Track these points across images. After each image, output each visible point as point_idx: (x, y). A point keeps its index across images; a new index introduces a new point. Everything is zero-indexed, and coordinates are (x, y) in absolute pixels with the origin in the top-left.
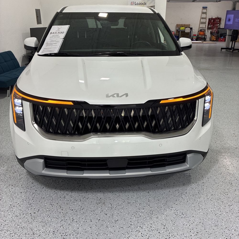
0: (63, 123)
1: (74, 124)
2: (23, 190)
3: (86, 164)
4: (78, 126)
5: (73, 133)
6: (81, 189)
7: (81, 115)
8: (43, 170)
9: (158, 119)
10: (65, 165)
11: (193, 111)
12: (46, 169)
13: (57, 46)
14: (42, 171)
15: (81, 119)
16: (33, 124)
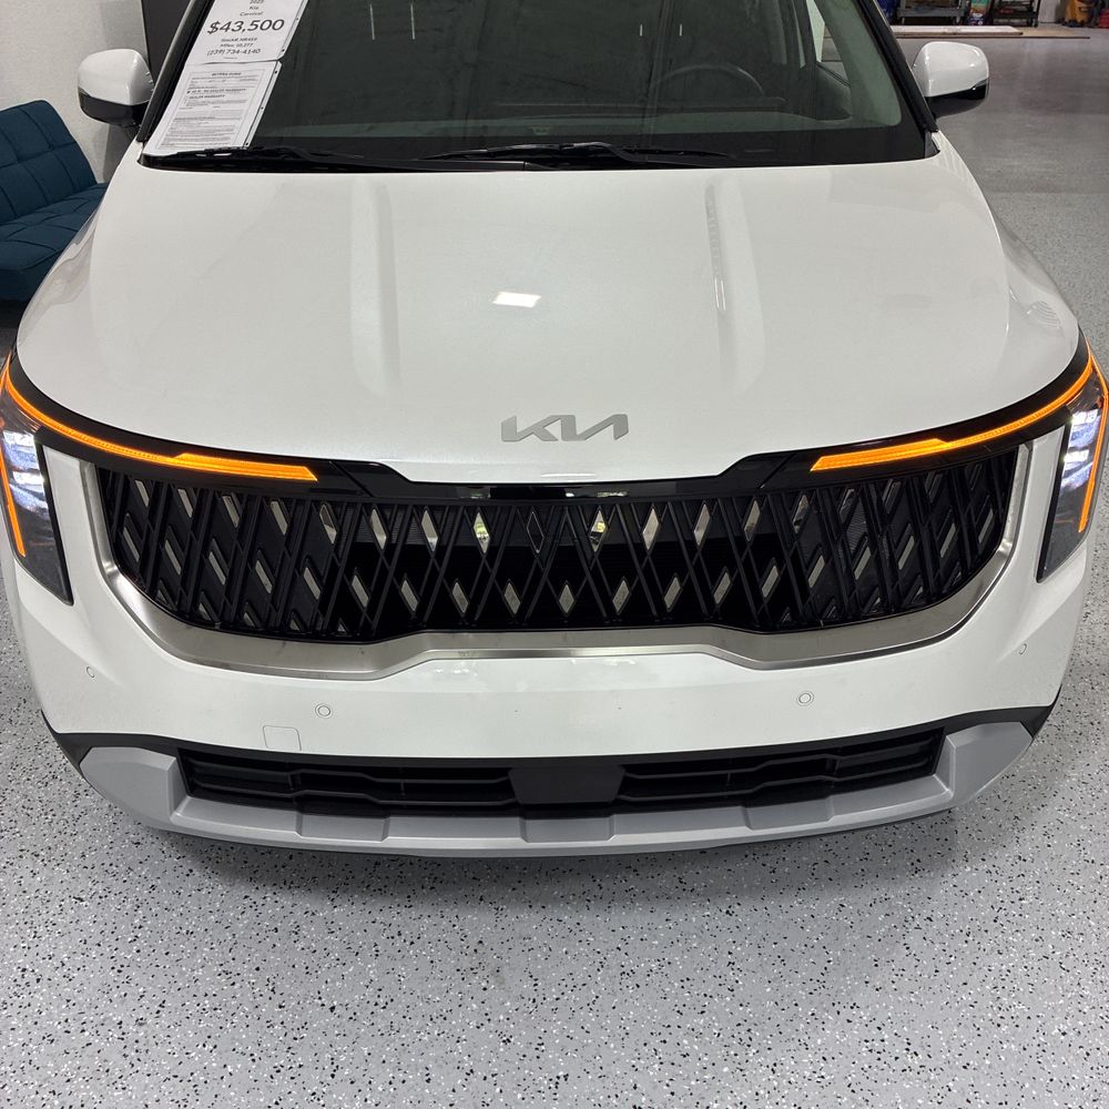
0: (264, 578)
1: (324, 581)
2: (90, 885)
3: (399, 785)
4: (347, 595)
5: (322, 631)
6: (381, 886)
7: (363, 538)
8: (176, 806)
9: (795, 559)
10: (291, 784)
11: (996, 508)
12: (190, 803)
13: (248, 102)
14: (171, 813)
15: (363, 556)
16: (109, 579)
